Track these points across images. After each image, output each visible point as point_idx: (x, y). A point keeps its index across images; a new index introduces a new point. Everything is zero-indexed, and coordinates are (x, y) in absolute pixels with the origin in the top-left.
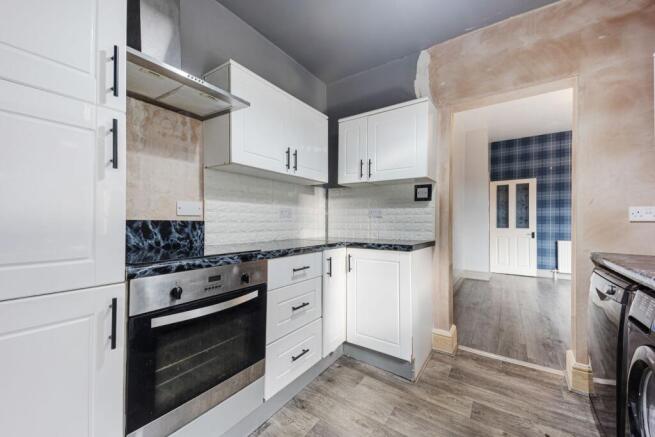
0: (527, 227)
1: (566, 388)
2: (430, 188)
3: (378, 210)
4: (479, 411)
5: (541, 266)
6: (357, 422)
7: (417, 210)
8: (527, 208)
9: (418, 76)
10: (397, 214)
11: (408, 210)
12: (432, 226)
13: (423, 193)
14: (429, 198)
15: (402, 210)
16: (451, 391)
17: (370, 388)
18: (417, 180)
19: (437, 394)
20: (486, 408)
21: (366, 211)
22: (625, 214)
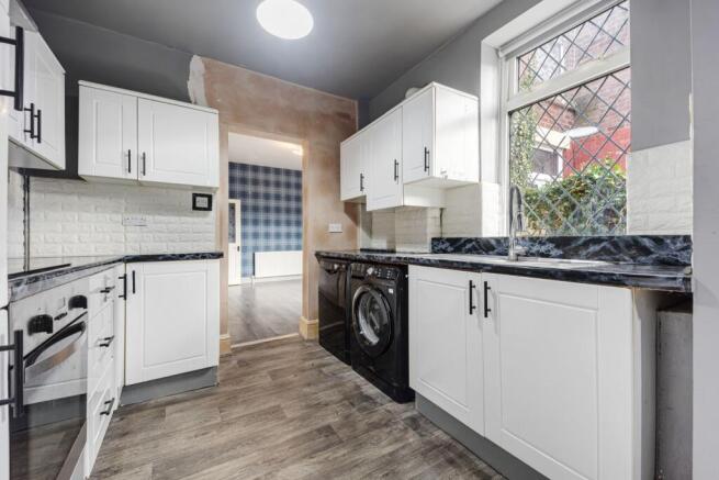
0: (234, 241)
1: (304, 340)
2: (210, 198)
3: (139, 216)
4: (274, 374)
5: (244, 275)
6: (196, 436)
7: (196, 220)
8: (234, 225)
9: (190, 78)
10: (170, 223)
11: (184, 219)
12: (212, 236)
13: (202, 202)
14: (209, 208)
15: (177, 218)
16: (249, 374)
17: (181, 411)
18: (195, 187)
19: (242, 381)
20: (276, 371)
21: (119, 218)
22: (327, 228)
